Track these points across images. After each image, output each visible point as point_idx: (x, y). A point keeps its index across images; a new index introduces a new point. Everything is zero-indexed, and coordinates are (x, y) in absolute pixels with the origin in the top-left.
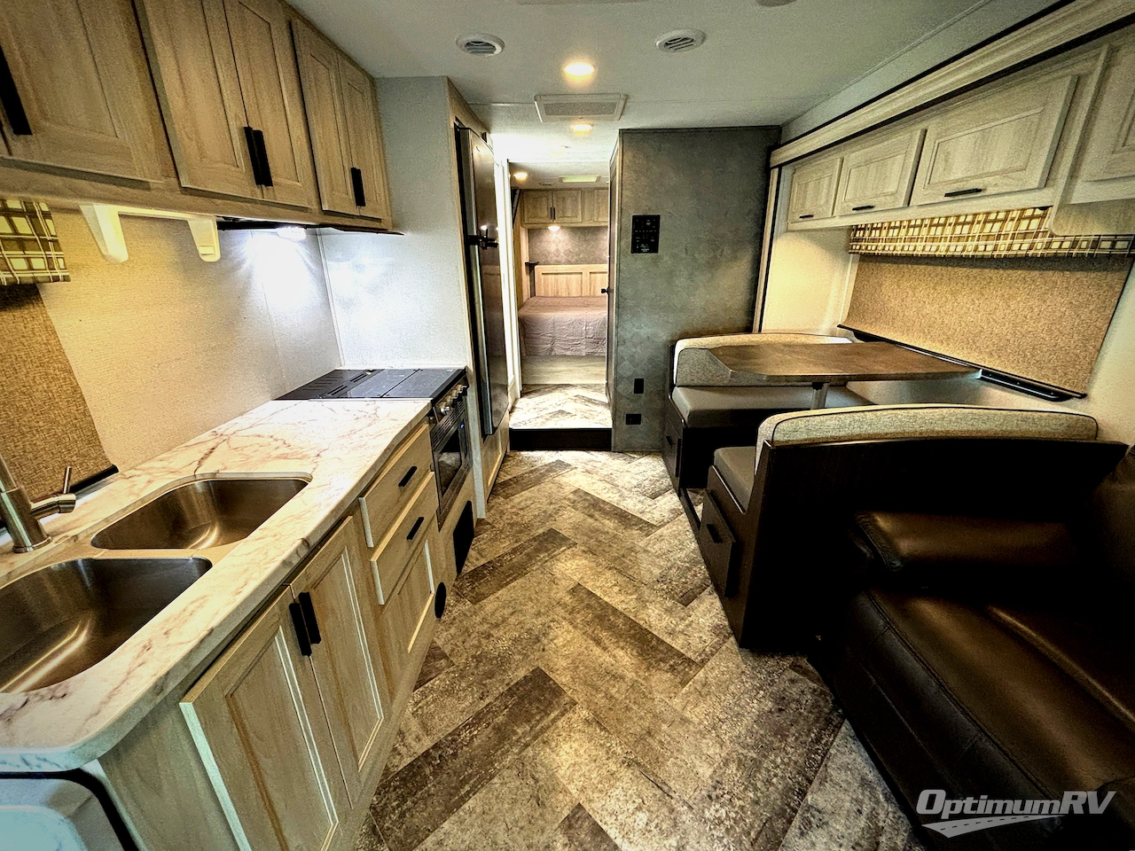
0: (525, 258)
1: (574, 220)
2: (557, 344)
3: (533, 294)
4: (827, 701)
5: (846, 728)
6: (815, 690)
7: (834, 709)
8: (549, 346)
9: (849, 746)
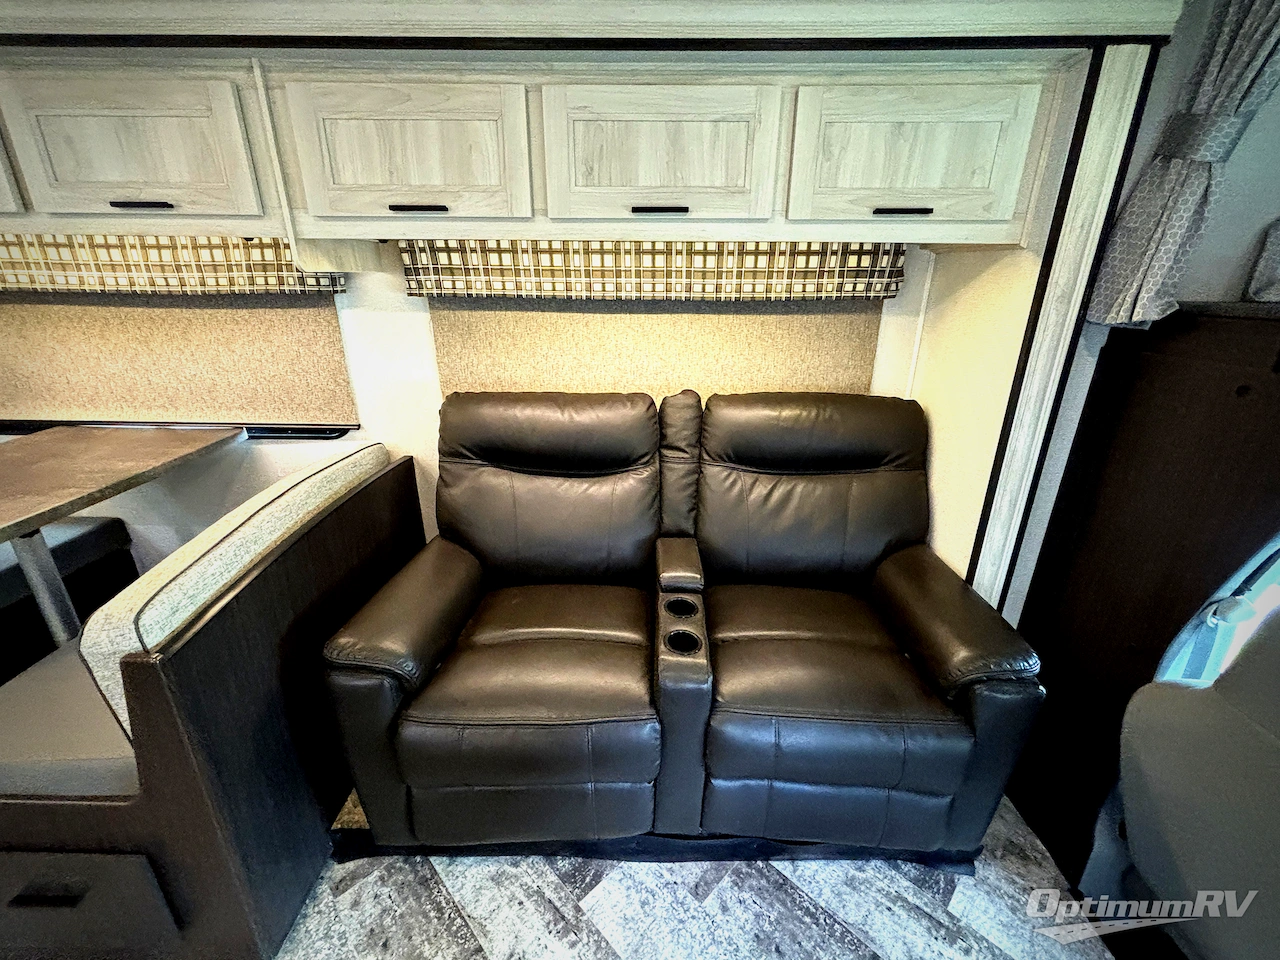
4: (401, 869)
5: (439, 863)
6: (382, 878)
7: (413, 865)
9: (457, 874)
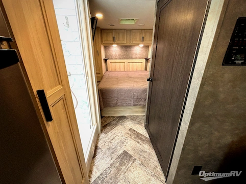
0: (103, 57)
1: (123, 42)
2: (119, 101)
3: (107, 70)
8: (115, 102)
